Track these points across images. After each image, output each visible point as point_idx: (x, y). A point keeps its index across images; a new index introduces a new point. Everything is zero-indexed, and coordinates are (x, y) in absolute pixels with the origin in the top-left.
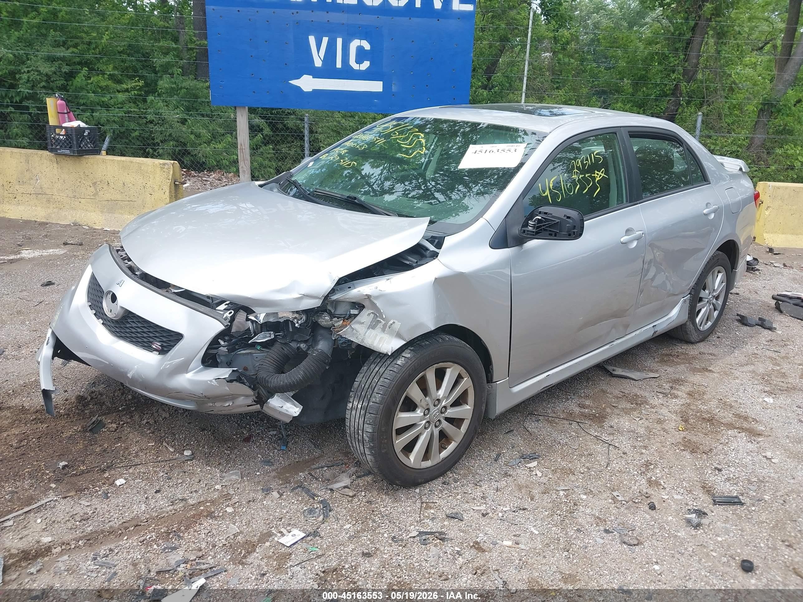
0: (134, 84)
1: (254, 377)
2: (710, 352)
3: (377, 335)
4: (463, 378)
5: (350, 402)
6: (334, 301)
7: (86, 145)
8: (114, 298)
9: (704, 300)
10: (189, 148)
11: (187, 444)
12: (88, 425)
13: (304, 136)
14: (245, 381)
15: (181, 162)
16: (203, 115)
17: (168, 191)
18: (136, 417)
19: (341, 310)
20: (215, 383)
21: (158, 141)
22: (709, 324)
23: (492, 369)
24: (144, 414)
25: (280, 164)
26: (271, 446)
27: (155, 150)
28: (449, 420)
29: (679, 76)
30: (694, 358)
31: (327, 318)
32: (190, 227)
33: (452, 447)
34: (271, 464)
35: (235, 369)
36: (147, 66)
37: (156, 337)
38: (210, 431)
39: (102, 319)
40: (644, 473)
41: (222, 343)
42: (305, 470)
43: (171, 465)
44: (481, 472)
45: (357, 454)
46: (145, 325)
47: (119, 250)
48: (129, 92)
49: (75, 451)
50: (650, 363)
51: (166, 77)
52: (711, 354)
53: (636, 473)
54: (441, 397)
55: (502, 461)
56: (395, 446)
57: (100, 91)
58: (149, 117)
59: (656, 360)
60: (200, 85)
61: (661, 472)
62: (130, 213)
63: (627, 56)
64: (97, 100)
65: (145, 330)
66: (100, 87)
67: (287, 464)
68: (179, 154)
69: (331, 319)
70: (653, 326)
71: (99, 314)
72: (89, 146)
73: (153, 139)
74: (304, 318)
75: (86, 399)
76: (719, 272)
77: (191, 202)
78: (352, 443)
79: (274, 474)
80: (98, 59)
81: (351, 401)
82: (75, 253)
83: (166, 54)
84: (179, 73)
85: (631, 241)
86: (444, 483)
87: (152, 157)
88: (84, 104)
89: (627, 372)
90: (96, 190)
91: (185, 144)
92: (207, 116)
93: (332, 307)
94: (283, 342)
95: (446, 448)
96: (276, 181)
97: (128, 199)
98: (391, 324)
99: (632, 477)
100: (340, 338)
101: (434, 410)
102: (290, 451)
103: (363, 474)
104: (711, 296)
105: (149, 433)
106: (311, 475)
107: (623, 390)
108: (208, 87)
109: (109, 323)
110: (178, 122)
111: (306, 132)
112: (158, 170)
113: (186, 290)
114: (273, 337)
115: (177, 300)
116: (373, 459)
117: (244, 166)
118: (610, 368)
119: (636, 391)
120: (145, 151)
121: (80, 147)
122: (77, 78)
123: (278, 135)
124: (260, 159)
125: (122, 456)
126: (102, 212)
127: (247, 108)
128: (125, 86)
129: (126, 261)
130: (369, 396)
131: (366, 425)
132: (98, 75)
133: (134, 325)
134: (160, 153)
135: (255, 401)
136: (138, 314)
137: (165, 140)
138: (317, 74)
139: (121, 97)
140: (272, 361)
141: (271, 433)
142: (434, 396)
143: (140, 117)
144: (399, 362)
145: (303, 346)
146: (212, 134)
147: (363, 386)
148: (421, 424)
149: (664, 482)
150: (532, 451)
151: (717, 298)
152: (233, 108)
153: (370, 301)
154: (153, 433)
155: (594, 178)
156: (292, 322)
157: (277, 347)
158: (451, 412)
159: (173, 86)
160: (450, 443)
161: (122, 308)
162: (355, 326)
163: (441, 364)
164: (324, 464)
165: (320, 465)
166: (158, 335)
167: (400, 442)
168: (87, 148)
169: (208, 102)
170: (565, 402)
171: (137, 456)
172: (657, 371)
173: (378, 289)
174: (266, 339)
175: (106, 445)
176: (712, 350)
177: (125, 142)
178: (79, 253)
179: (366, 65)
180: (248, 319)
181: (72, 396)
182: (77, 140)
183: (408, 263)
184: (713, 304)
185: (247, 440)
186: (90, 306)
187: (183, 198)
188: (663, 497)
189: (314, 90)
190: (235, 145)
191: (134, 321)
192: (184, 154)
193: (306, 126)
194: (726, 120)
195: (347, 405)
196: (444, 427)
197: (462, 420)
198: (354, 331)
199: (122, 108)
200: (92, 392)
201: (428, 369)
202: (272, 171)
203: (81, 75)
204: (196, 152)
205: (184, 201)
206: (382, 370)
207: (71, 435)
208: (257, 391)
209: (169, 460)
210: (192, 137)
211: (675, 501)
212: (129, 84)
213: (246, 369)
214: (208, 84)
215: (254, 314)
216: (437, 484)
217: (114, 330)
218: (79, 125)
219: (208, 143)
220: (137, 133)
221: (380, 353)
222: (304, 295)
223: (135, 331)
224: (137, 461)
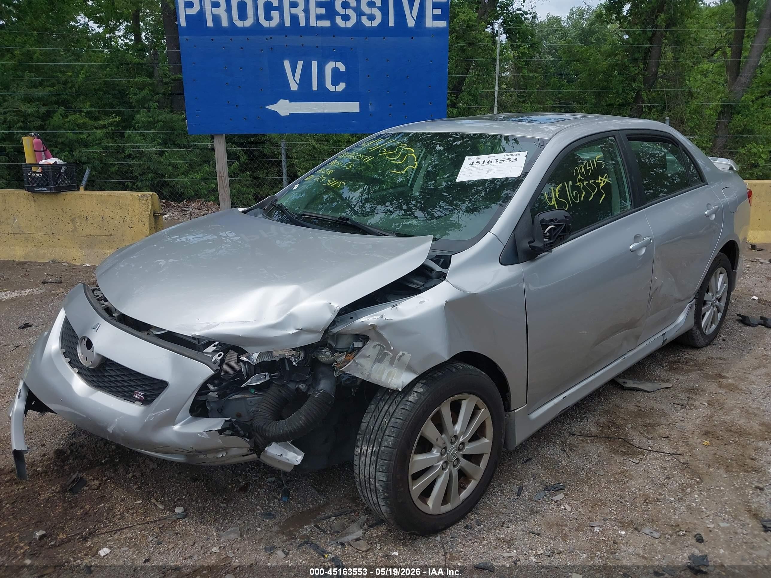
0: (111, 120)
1: (249, 424)
2: (718, 356)
3: (384, 369)
4: (480, 409)
5: (358, 447)
6: (335, 334)
7: (63, 181)
8: (89, 345)
9: (707, 303)
10: (167, 180)
11: (178, 499)
12: (68, 484)
13: (281, 161)
14: (239, 429)
15: (158, 193)
16: (180, 147)
17: (147, 223)
18: (121, 470)
19: (342, 344)
20: (206, 436)
21: (137, 174)
22: (714, 327)
23: (510, 397)
24: (129, 467)
25: (258, 189)
26: (271, 496)
27: (134, 184)
28: (467, 457)
29: (640, 85)
30: (704, 364)
31: (328, 353)
32: (171, 260)
33: (471, 486)
34: (272, 517)
35: (228, 419)
36: (124, 102)
37: (138, 386)
38: (203, 481)
39: (77, 367)
40: (681, 498)
41: (211, 387)
42: (311, 522)
43: (161, 526)
44: (503, 510)
45: (369, 504)
46: (125, 373)
47: (95, 289)
48: (106, 128)
49: (54, 517)
50: (659, 372)
51: (143, 112)
52: (720, 358)
53: (673, 499)
54: (458, 432)
55: (525, 495)
56: (412, 494)
57: (77, 129)
58: (127, 151)
59: (665, 368)
60: (176, 117)
61: (699, 496)
62: (111, 247)
63: (588, 69)
64: (75, 138)
65: (126, 378)
66: (78, 125)
67: (290, 516)
68: (158, 186)
69: (332, 355)
70: (662, 335)
71: (74, 362)
72: (66, 182)
73: (132, 173)
74: (302, 355)
75: (65, 453)
76: (721, 273)
77: (172, 233)
78: (362, 493)
79: (276, 528)
80: (75, 98)
81: (360, 445)
82: (54, 292)
83: (142, 89)
84: (156, 107)
85: (639, 248)
86: (466, 527)
87: (131, 190)
88: (62, 143)
89: (638, 384)
90: (74, 226)
91: (163, 176)
92: (185, 147)
93: (333, 341)
94: (280, 384)
95: (465, 488)
96: (261, 207)
97: (107, 233)
98: (401, 357)
99: (670, 505)
100: (343, 375)
101: (452, 449)
102: (291, 499)
103: (375, 522)
104: (714, 299)
105: (136, 489)
106: (318, 527)
107: (638, 404)
108: (185, 119)
109: (85, 372)
110: (156, 154)
111: (284, 158)
112: (137, 203)
113: (169, 332)
114: (268, 378)
115: (158, 342)
116: (388, 509)
117: (224, 194)
118: (620, 381)
119: (651, 403)
120: (124, 184)
121: (57, 183)
122: (54, 118)
123: (255, 162)
124: (237, 186)
125: (106, 519)
126: (81, 248)
127: (224, 135)
128: (102, 122)
129: (103, 302)
130: (380, 440)
131: (378, 474)
132: (75, 114)
133: (113, 373)
134: (139, 185)
135: (251, 450)
136: (116, 361)
137: (144, 173)
138: (293, 97)
139: (99, 133)
140: (269, 406)
141: (270, 479)
142: (451, 433)
143: (118, 152)
144: (411, 399)
145: (302, 386)
146: (190, 165)
147: (372, 427)
148: (439, 465)
149: (705, 508)
150: (556, 480)
151: (719, 300)
152: (209, 138)
153: (376, 331)
154: (140, 488)
155: (598, 184)
156: (288, 360)
157: (273, 391)
158: (469, 449)
159: (149, 120)
160: (469, 482)
161: (99, 355)
162: (360, 360)
163: (456, 396)
164: (330, 513)
165: (326, 515)
166: (140, 383)
167: (417, 487)
168: (64, 185)
169: (184, 134)
170: (581, 421)
171: (122, 518)
172: (668, 381)
173: (384, 318)
174: (261, 382)
175: (87, 507)
176: (720, 354)
177: (104, 177)
178: (58, 291)
179: (342, 86)
180: (239, 360)
181: (50, 449)
182: (54, 177)
183: (414, 286)
184: (717, 307)
185: (244, 489)
186: (64, 353)
187: (163, 229)
188: (709, 526)
189: (291, 114)
190: (213, 174)
191: (113, 368)
192: (163, 185)
193: (283, 151)
194: (689, 124)
195: (354, 450)
196: (462, 465)
197: (481, 456)
198: (359, 366)
199: (100, 144)
200: (72, 445)
201: (443, 404)
202: (250, 197)
203: (57, 114)
204: (174, 183)
205: (164, 233)
206: (392, 409)
207: (49, 497)
208: (253, 440)
209: (159, 520)
210: (170, 168)
211: (723, 529)
212: (106, 121)
213: (239, 415)
214: (183, 116)
215: (247, 355)
216: (458, 529)
217: (90, 379)
218: (56, 162)
219: (186, 173)
220: (116, 168)
221: (388, 389)
222: (301, 330)
223: (114, 379)
224: (123, 523)
